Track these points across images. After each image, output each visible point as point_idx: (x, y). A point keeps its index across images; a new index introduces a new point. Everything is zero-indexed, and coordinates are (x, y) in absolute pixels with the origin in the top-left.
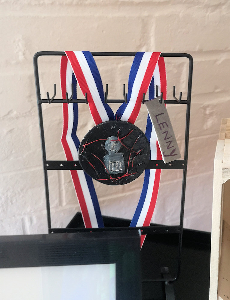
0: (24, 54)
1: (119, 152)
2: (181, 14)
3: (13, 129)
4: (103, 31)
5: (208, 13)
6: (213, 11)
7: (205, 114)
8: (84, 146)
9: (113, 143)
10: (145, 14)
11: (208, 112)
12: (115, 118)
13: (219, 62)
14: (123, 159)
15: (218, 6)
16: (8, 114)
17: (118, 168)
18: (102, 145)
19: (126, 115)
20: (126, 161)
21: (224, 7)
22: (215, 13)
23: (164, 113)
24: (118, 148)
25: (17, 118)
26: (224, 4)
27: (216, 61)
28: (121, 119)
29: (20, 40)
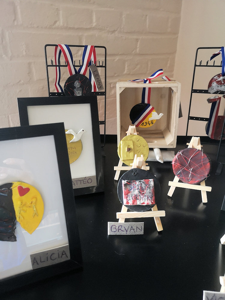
0: (26, 52)
1: (80, 87)
2: (97, 35)
3: (22, 90)
4: (61, 42)
5: (109, 35)
6: (112, 34)
7: (111, 87)
8: (66, 84)
9: (78, 83)
10: (80, 34)
11: (112, 86)
12: (77, 73)
13: (116, 60)
14: (81, 90)
15: (114, 32)
16: (19, 82)
17: (80, 94)
18: (73, 84)
19: (82, 72)
20: (83, 91)
21: (116, 32)
22: (112, 35)
23: (97, 71)
24: (80, 85)
25: (23, 84)
26: (116, 31)
27: (114, 60)
28: (80, 73)
29: (23, 45)
